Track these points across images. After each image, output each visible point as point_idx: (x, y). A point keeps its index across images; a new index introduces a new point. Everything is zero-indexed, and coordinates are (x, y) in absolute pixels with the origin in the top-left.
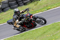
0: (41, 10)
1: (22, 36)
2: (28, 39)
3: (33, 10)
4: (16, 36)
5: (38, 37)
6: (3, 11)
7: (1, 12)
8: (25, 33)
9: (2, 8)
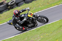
0: (56, 3)
1: (38, 30)
2: (44, 33)
3: (48, 3)
4: (32, 31)
5: (54, 31)
6: (17, 6)
7: (16, 7)
8: (41, 28)
9: (17, 3)
